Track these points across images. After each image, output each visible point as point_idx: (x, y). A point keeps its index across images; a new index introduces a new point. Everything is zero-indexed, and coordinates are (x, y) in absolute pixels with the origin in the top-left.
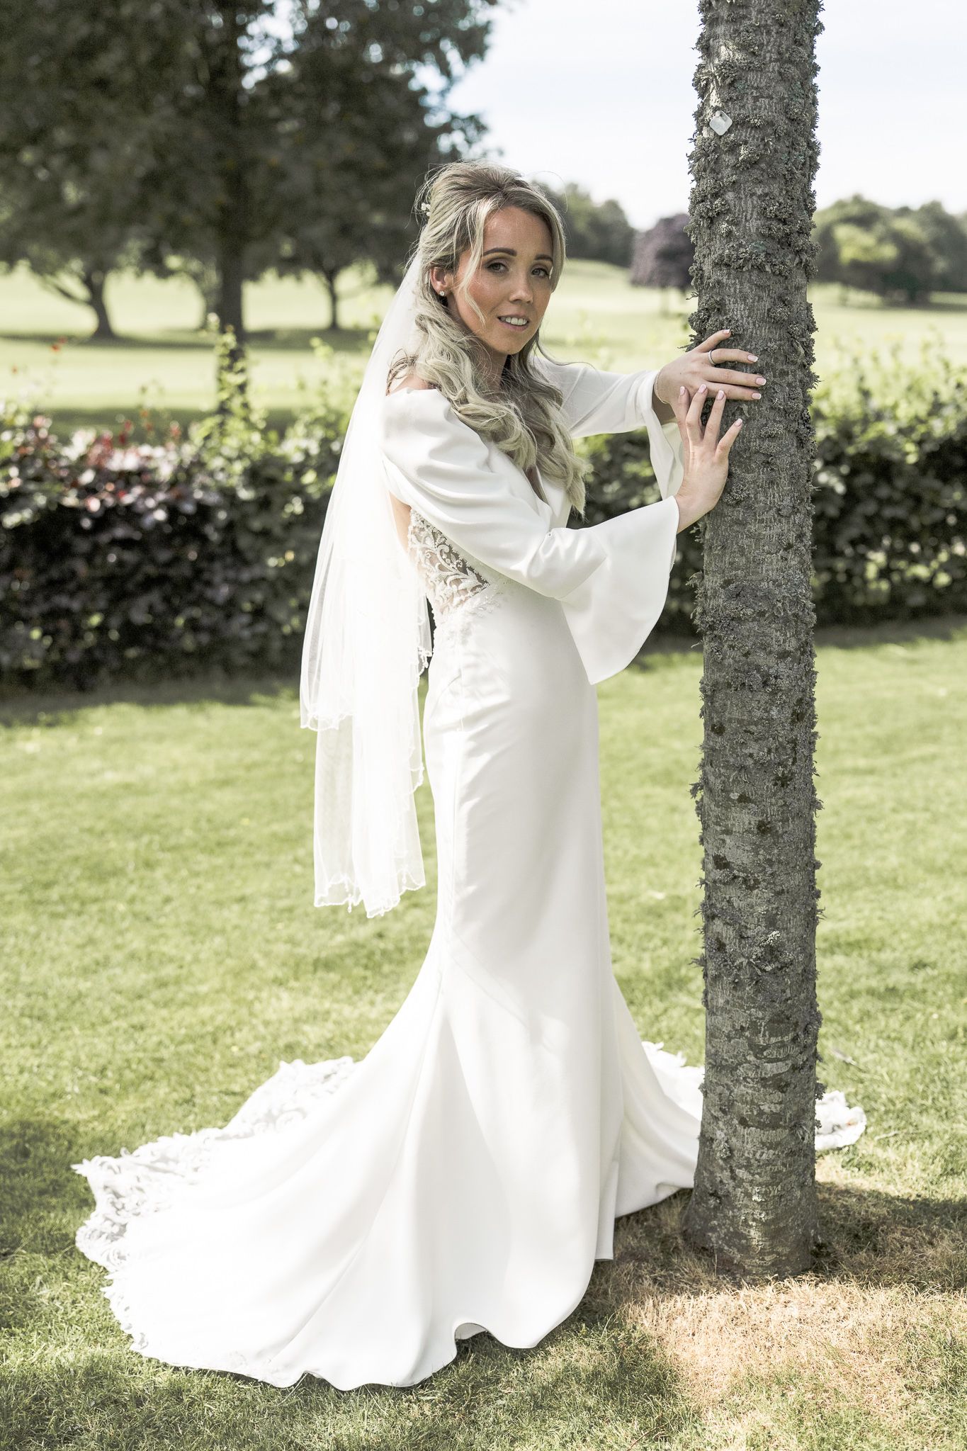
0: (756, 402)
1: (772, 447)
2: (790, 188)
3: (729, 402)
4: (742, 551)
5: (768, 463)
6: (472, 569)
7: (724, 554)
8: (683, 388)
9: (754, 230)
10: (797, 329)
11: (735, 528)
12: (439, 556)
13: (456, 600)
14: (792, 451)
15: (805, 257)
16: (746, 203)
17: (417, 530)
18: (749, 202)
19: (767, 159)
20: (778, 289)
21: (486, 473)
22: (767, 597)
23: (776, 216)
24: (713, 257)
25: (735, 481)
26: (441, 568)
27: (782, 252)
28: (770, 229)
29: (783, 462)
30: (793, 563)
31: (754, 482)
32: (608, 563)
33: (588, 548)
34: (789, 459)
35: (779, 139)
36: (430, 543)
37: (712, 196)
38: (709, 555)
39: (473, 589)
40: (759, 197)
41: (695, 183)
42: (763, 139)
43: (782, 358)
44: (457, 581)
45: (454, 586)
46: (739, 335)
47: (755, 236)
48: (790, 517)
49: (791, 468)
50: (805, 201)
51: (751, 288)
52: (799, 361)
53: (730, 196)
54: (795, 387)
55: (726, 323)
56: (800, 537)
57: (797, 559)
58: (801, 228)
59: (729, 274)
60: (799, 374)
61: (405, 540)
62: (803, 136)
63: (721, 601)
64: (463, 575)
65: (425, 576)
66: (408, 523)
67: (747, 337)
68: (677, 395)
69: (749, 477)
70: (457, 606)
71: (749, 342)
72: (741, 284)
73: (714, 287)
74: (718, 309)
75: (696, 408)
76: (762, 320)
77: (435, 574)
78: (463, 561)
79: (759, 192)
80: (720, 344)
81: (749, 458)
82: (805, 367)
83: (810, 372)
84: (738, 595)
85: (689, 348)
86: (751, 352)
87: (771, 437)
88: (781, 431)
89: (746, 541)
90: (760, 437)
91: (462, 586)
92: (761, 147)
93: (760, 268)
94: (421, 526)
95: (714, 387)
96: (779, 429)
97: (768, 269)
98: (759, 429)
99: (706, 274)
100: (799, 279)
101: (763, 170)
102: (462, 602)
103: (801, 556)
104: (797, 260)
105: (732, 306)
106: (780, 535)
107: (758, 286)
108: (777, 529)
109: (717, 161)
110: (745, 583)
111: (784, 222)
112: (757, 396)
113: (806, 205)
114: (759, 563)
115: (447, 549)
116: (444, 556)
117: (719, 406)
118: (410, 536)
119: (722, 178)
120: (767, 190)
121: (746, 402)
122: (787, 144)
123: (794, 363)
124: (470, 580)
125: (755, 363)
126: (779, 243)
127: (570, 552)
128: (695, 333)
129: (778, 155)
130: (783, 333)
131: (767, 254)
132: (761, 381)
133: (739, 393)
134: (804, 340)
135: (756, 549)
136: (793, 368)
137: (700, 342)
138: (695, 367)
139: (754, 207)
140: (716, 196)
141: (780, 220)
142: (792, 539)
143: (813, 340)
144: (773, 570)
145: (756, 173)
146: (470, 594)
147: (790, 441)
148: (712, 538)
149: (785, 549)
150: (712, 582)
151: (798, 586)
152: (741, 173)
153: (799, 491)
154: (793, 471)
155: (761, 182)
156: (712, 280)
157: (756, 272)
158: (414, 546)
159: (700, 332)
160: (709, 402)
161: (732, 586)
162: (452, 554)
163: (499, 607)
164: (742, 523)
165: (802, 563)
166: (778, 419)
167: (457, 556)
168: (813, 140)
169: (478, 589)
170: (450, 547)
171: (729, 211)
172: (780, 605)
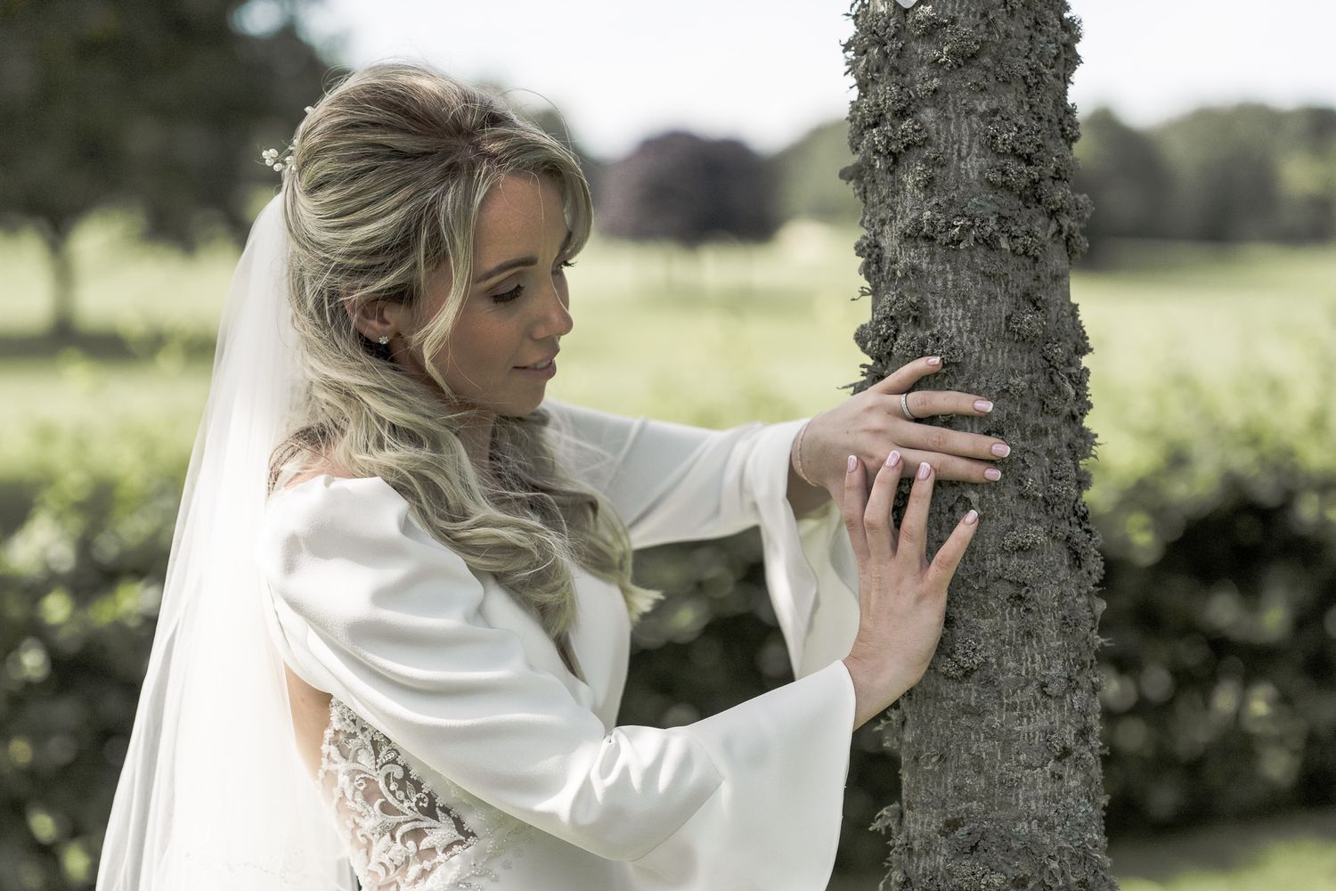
0: (992, 486)
1: (1026, 568)
2: (1036, 101)
3: (940, 484)
4: (978, 765)
5: (1020, 597)
6: (446, 810)
7: (943, 771)
8: (853, 458)
9: (974, 175)
10: (1059, 351)
11: (964, 721)
12: (382, 785)
13: (414, 870)
14: (1061, 575)
15: (1066, 222)
16: (958, 127)
17: (341, 737)
18: (964, 126)
19: (994, 49)
20: (1024, 280)
21: (481, 630)
22: (1030, 849)
23: (1014, 149)
24: (900, 224)
25: (959, 633)
26: (386, 808)
27: (1026, 213)
28: (1004, 173)
29: (1047, 594)
30: (1073, 784)
31: (996, 634)
32: (725, 792)
33: (686, 762)
34: (1057, 591)
35: (1012, 14)
36: (366, 760)
37: (895, 114)
38: (913, 774)
39: (448, 848)
40: (982, 116)
41: (856, 91)
42: (984, 15)
43: (1035, 405)
44: (417, 834)
45: (411, 844)
46: (957, 364)
47: (977, 187)
48: (1063, 697)
49: (1062, 605)
50: (1060, 121)
51: (973, 279)
52: (1067, 410)
53: (928, 115)
54: (1060, 457)
55: (931, 342)
56: (1083, 733)
57: (1081, 776)
58: (1057, 171)
59: (932, 255)
60: (1067, 433)
61: (315, 755)
62: (1052, 7)
63: (941, 860)
64: (428, 822)
65: (351, 826)
66: (327, 724)
67: (971, 367)
68: (841, 471)
69: (985, 625)
70: (415, 881)
71: (973, 377)
72: (956, 272)
73: (906, 277)
74: (915, 318)
75: (881, 496)
76: (997, 337)
77: (372, 820)
78: (429, 795)
79: (982, 107)
80: (920, 383)
81: (985, 590)
82: (1074, 419)
83: (1082, 429)
84: (974, 848)
85: (859, 388)
86: (978, 393)
87: (1022, 549)
88: (1041, 539)
89: (986, 746)
90: (1003, 550)
91: (425, 844)
92: (982, 27)
93: (989, 243)
94: (351, 730)
95: (912, 456)
96: (1037, 534)
97: (1004, 245)
98: (1002, 536)
99: (888, 254)
100: (1057, 260)
101: (987, 69)
102: (424, 874)
103: (1087, 770)
104: (1053, 227)
105: (940, 312)
106: (1048, 733)
107: (989, 276)
108: (1040, 721)
109: (901, 53)
110: (986, 825)
111: (1028, 160)
112: (994, 474)
113: (1063, 130)
114: (1010, 786)
115: (398, 773)
116: (393, 787)
117: (922, 489)
118: (325, 748)
119: (913, 83)
120: (995, 104)
121: (974, 485)
122: (1027, 22)
123: (1056, 413)
124: (441, 833)
125: (988, 415)
126: (1020, 196)
127: (651, 773)
128: (870, 362)
129: (1012, 42)
130: (1035, 358)
131: (1001, 218)
132: (1002, 449)
133: (960, 468)
134: (1073, 370)
135: (1006, 759)
136: (1054, 421)
137: (881, 377)
138: (876, 421)
139: (973, 135)
140: (902, 114)
141: (1020, 156)
142: (1070, 740)
143: (1086, 371)
144: (1037, 799)
145: (974, 75)
146: (441, 856)
147: (1057, 556)
148: (919, 741)
149: (1058, 759)
150: (919, 823)
151: (1084, 827)
152: (947, 74)
153: (1077, 648)
154: (1066, 613)
155: (983, 90)
156: (901, 264)
157: (982, 250)
158: (333, 767)
159: (878, 359)
160: (905, 482)
161: (961, 832)
162: (408, 782)
163: (496, 880)
164: (977, 713)
165: (1088, 782)
166: (1033, 516)
167: (418, 786)
168: (1067, 15)
169: (456, 848)
170: (406, 769)
171: (927, 141)
172: (1055, 865)
